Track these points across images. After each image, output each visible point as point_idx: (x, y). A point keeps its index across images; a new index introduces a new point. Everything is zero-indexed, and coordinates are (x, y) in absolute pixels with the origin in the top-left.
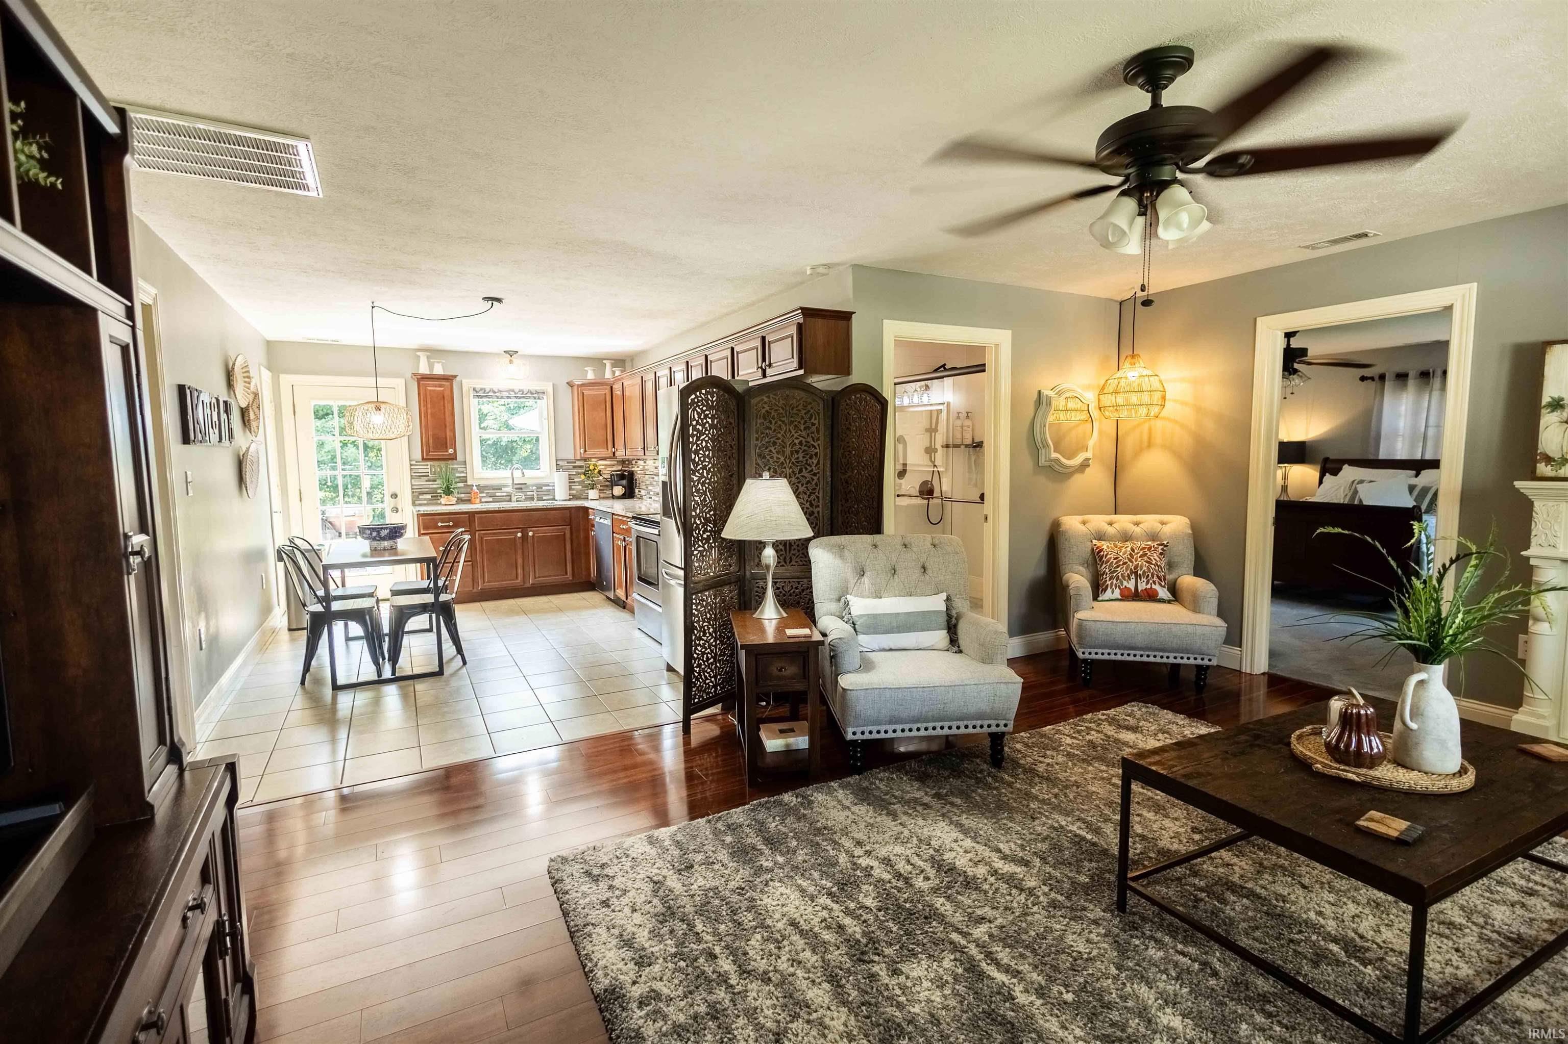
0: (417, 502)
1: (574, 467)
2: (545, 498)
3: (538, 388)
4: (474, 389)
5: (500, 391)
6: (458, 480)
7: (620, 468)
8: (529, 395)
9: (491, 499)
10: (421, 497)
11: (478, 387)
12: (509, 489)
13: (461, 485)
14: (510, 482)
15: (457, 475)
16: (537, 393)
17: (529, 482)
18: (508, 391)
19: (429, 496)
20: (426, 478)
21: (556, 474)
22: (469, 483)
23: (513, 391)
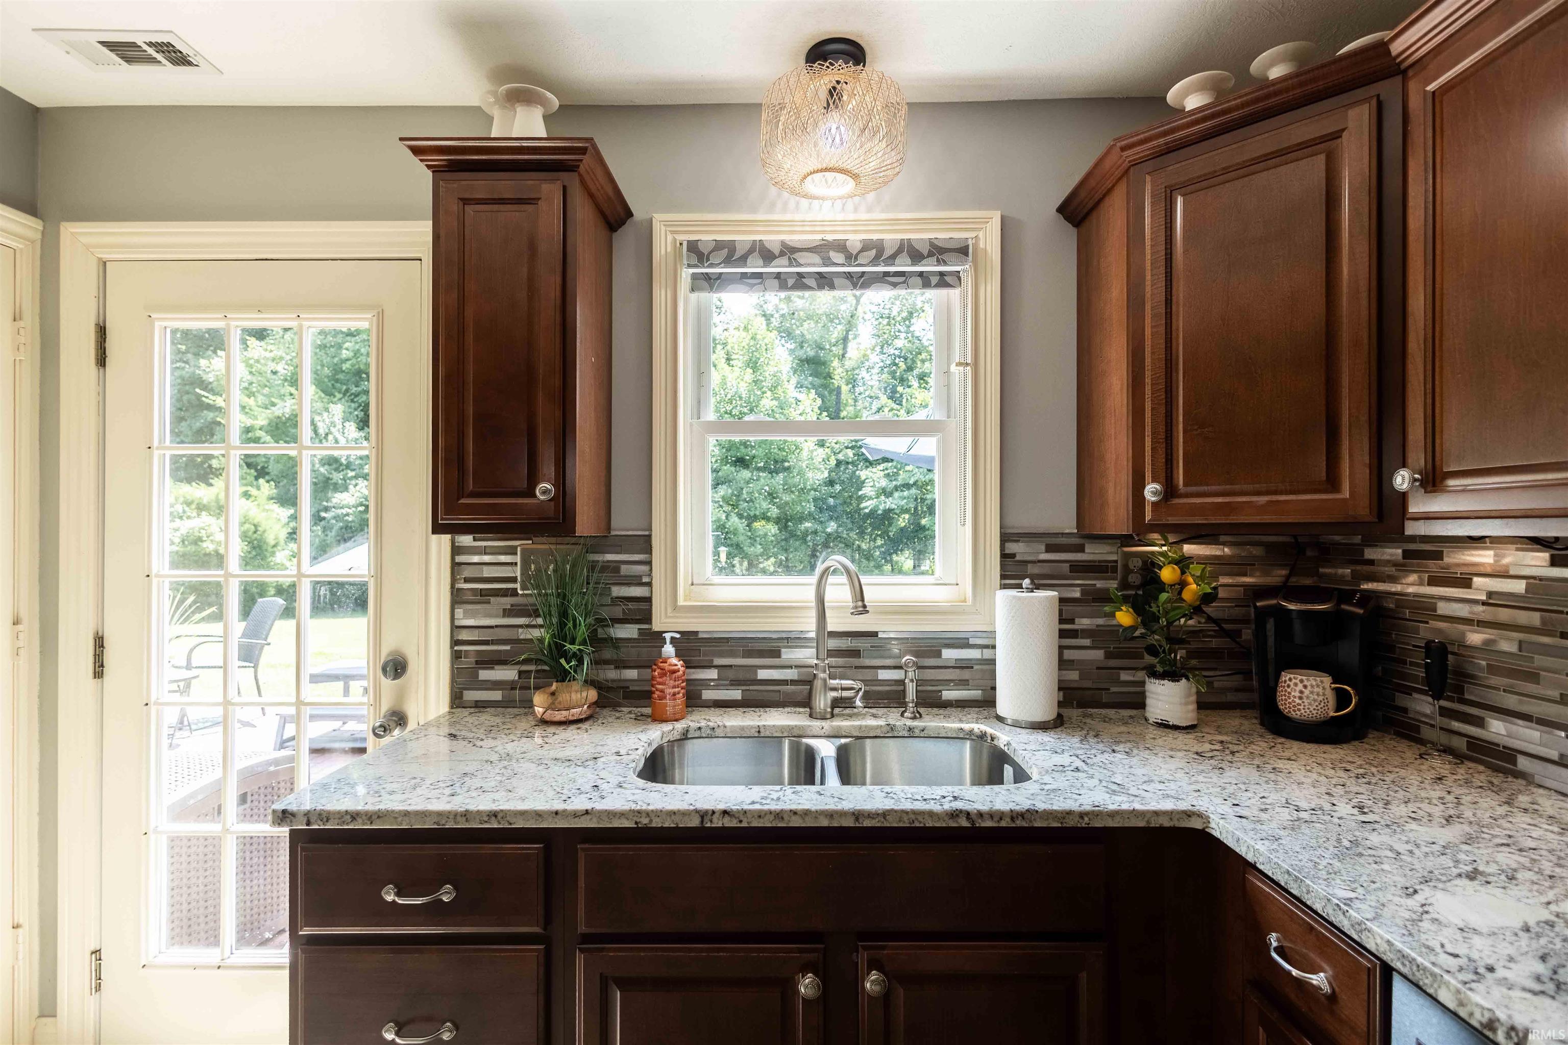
0: (471, 695)
1: (1079, 569)
2: (948, 695)
3: (942, 236)
4: (693, 247)
5: (789, 251)
6: (618, 612)
7: (1277, 576)
8: (903, 266)
9: (736, 694)
10: (484, 675)
11: (707, 238)
12: (806, 655)
13: (628, 631)
14: (808, 625)
15: (617, 591)
16: (938, 251)
17: (889, 628)
18: (822, 249)
19: (508, 674)
20: (507, 601)
21: (1003, 597)
22: (656, 626)
23: (841, 246)
